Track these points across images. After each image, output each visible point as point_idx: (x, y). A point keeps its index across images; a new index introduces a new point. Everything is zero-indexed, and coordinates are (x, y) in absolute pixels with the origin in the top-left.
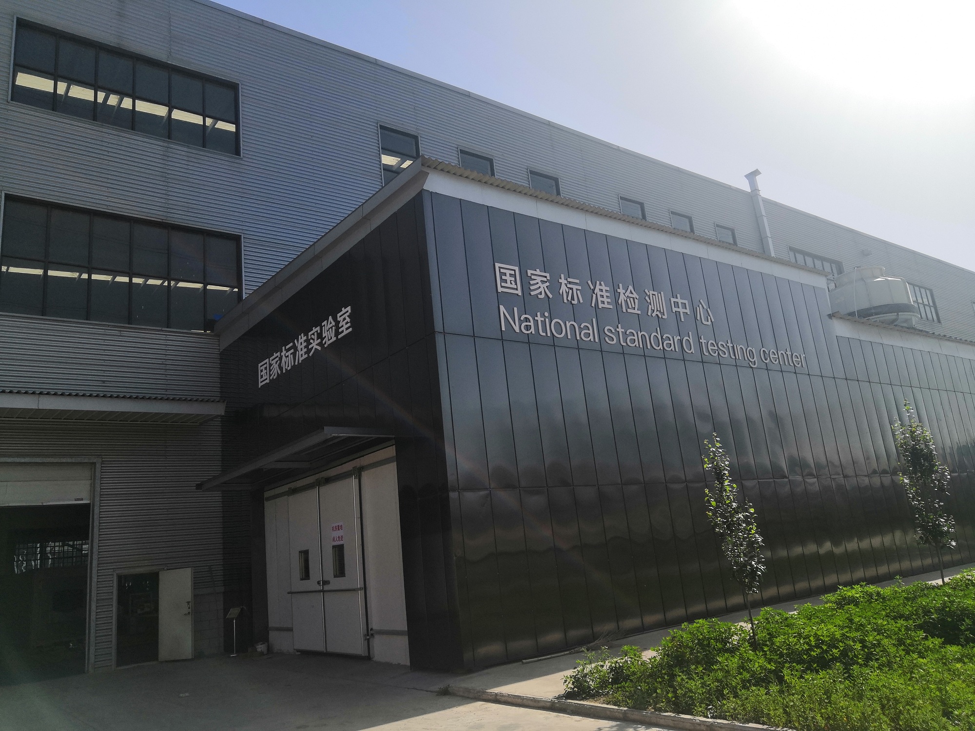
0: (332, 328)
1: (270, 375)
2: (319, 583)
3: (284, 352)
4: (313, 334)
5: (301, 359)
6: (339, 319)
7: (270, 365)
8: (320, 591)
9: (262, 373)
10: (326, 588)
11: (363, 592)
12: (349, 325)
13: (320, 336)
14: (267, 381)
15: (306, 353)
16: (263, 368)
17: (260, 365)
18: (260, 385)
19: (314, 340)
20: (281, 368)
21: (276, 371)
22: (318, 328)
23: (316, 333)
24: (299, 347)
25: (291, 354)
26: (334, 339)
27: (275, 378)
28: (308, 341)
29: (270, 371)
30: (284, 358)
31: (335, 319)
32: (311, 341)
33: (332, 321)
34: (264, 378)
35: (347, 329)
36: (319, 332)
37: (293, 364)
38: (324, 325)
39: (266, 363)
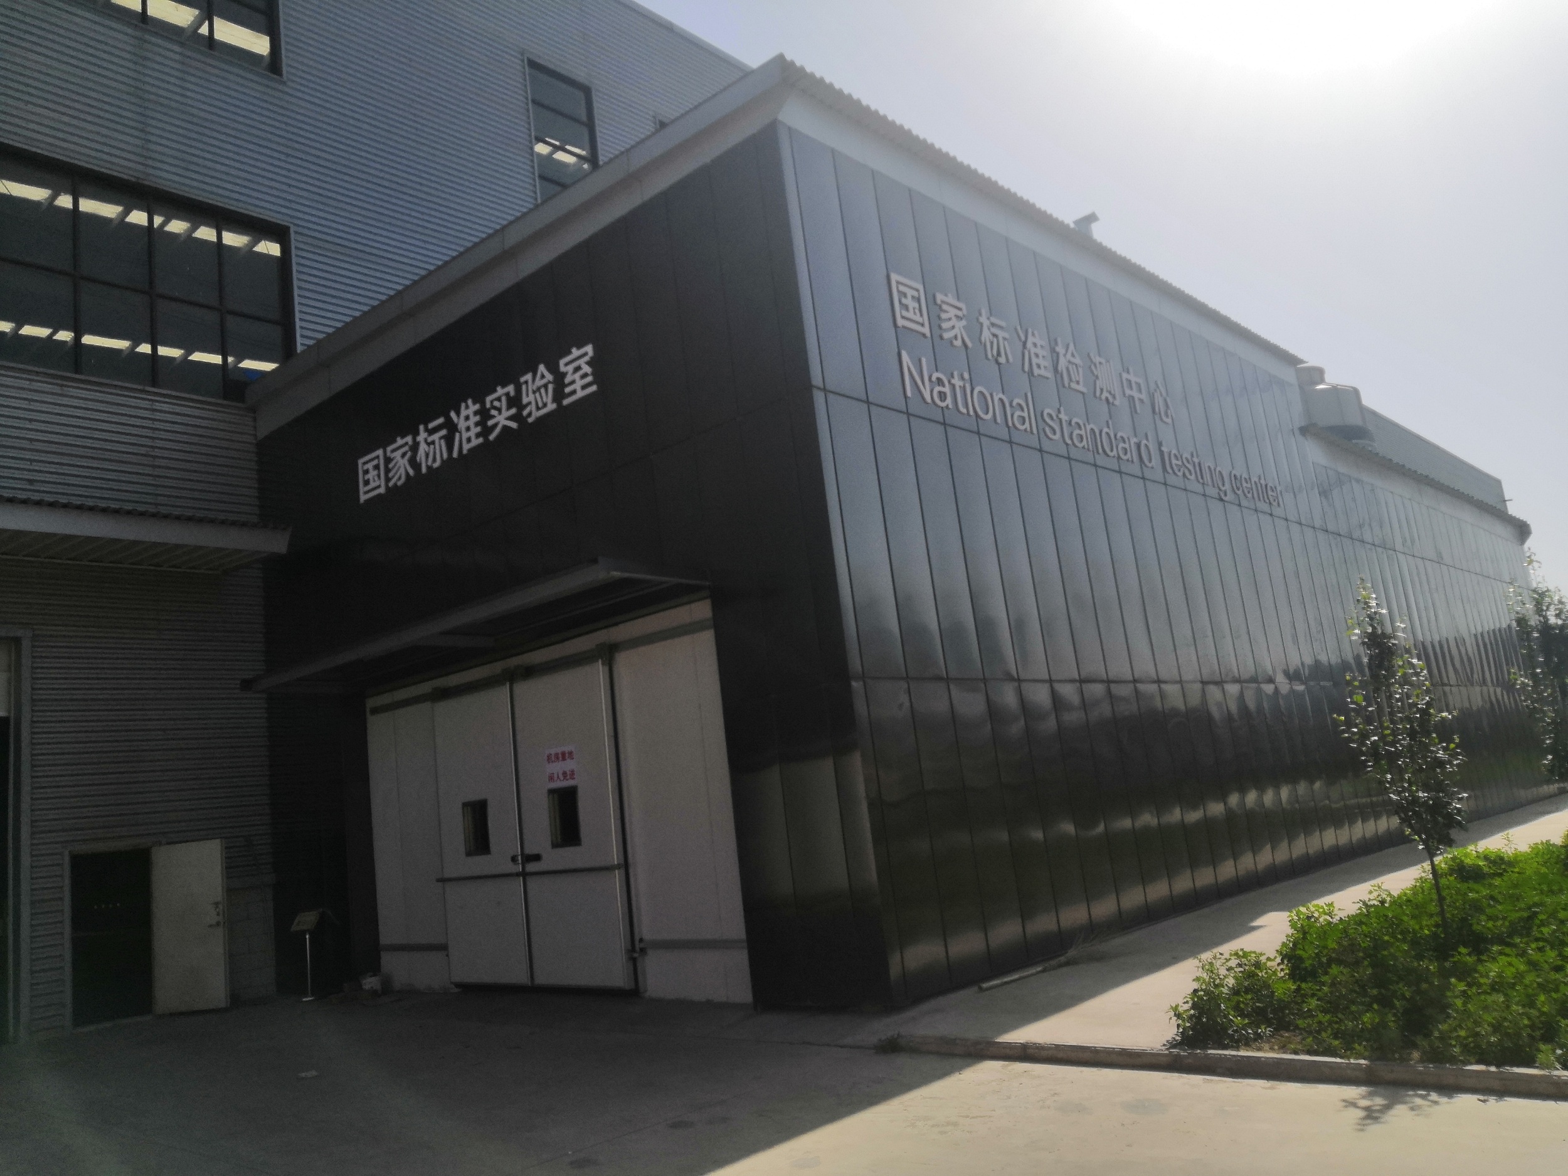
0: (545, 386)
1: (388, 480)
2: (514, 859)
3: (422, 436)
4: (499, 399)
5: (466, 447)
6: (562, 369)
7: (388, 460)
8: (518, 875)
9: (366, 477)
10: (531, 867)
11: (623, 871)
12: (590, 379)
13: (515, 401)
14: (382, 490)
15: (478, 435)
16: (370, 466)
17: (361, 461)
18: (363, 498)
19: (499, 410)
20: (413, 462)
21: (402, 471)
22: (511, 389)
23: (504, 399)
24: (462, 424)
25: (441, 438)
26: (552, 406)
27: (399, 483)
28: (484, 414)
29: (388, 470)
30: (423, 447)
31: (553, 368)
32: (494, 412)
33: (546, 373)
34: (372, 485)
35: (584, 387)
36: (512, 394)
37: (445, 456)
38: (526, 382)
39: (378, 457)
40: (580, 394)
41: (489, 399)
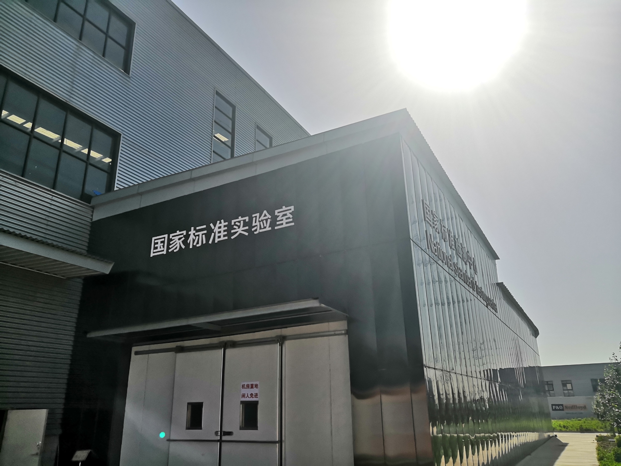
0: (266, 220)
1: (168, 248)
2: (216, 433)
3: (192, 232)
5: (217, 240)
6: (276, 214)
7: (170, 240)
9: (156, 246)
12: (291, 220)
13: (248, 224)
14: (165, 252)
15: (224, 236)
16: (159, 241)
17: (153, 239)
18: (152, 255)
19: (239, 227)
20: (185, 242)
21: (178, 245)
23: (242, 222)
24: (216, 230)
25: (203, 234)
26: (268, 229)
27: (175, 251)
28: (230, 227)
29: (169, 244)
30: (192, 237)
31: (271, 213)
32: (235, 227)
33: (267, 214)
34: (159, 249)
35: (287, 223)
36: (247, 220)
37: (204, 242)
38: (256, 217)
40: (285, 225)
41: (233, 221)
